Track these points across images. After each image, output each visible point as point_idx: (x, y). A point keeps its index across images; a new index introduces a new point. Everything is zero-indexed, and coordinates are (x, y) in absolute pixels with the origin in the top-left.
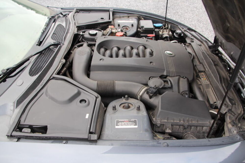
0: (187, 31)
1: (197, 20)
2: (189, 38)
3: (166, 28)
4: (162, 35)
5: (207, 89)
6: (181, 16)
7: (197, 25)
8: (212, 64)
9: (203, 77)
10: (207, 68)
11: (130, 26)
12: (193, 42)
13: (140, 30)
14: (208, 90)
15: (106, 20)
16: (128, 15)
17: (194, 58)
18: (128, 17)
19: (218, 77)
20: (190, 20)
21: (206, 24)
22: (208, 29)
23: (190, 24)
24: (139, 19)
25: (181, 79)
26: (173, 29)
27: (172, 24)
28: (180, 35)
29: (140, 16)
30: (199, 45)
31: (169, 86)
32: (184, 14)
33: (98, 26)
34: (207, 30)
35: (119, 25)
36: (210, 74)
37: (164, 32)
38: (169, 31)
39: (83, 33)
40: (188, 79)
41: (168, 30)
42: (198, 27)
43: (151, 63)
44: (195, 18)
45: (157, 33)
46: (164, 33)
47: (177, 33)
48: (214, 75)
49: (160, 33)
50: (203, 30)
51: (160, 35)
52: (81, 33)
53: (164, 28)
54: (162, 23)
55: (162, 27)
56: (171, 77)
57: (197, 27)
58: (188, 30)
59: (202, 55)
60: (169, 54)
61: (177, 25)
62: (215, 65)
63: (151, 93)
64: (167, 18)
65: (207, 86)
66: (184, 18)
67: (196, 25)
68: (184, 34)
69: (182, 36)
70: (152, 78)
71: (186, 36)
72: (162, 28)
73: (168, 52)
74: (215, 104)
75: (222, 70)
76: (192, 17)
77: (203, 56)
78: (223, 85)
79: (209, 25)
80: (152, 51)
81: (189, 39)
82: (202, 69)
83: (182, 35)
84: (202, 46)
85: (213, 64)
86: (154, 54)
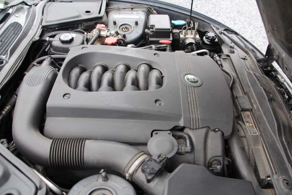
0: (224, 34)
1: (237, 12)
2: (227, 45)
3: (190, 28)
4: (184, 40)
5: (255, 145)
6: (215, 5)
7: (237, 18)
8: (265, 98)
9: (248, 120)
10: (256, 104)
11: (133, 25)
12: (233, 52)
13: (149, 32)
14: (256, 147)
15: (95, 14)
16: (132, 6)
17: (234, 83)
18: (132, 9)
19: (275, 125)
20: (227, 10)
21: (249, 17)
22: (251, 24)
23: (227, 16)
24: (149, 13)
25: (211, 133)
26: (203, 29)
27: (201, 22)
28: (212, 40)
29: (151, 7)
30: (242, 58)
31: (186, 151)
32: (220, 2)
33: (80, 25)
34: (250, 26)
35: (115, 23)
36: (261, 116)
37: (187, 34)
38: (195, 34)
39: (51, 39)
40: (223, 134)
41: (194, 32)
42: (238, 22)
43: (156, 101)
44: (235, 7)
45: (176, 35)
46: (187, 37)
47: (209, 37)
48: (267, 119)
49: (182, 36)
50: (245, 26)
51: (180, 39)
52: (47, 39)
53: (187, 28)
54: (184, 20)
55: (184, 26)
56: (193, 129)
57: (236, 21)
58: (225, 32)
59: (248, 77)
60: (191, 82)
61: (209, 24)
62: (271, 100)
63: (149, 174)
64: (193, 11)
65: (256, 139)
66: (219, 7)
67: (235, 18)
68: (220, 39)
69: (216, 42)
70: (157, 134)
71: (221, 42)
72: (185, 28)
73: (191, 77)
74: (269, 179)
75: (281, 108)
76: (231, 6)
77: (250, 81)
78: (284, 139)
79: (253, 18)
80: (162, 74)
81: (227, 47)
82: (247, 106)
83: (216, 40)
84: (247, 59)
85: (267, 99)
86: (165, 81)
